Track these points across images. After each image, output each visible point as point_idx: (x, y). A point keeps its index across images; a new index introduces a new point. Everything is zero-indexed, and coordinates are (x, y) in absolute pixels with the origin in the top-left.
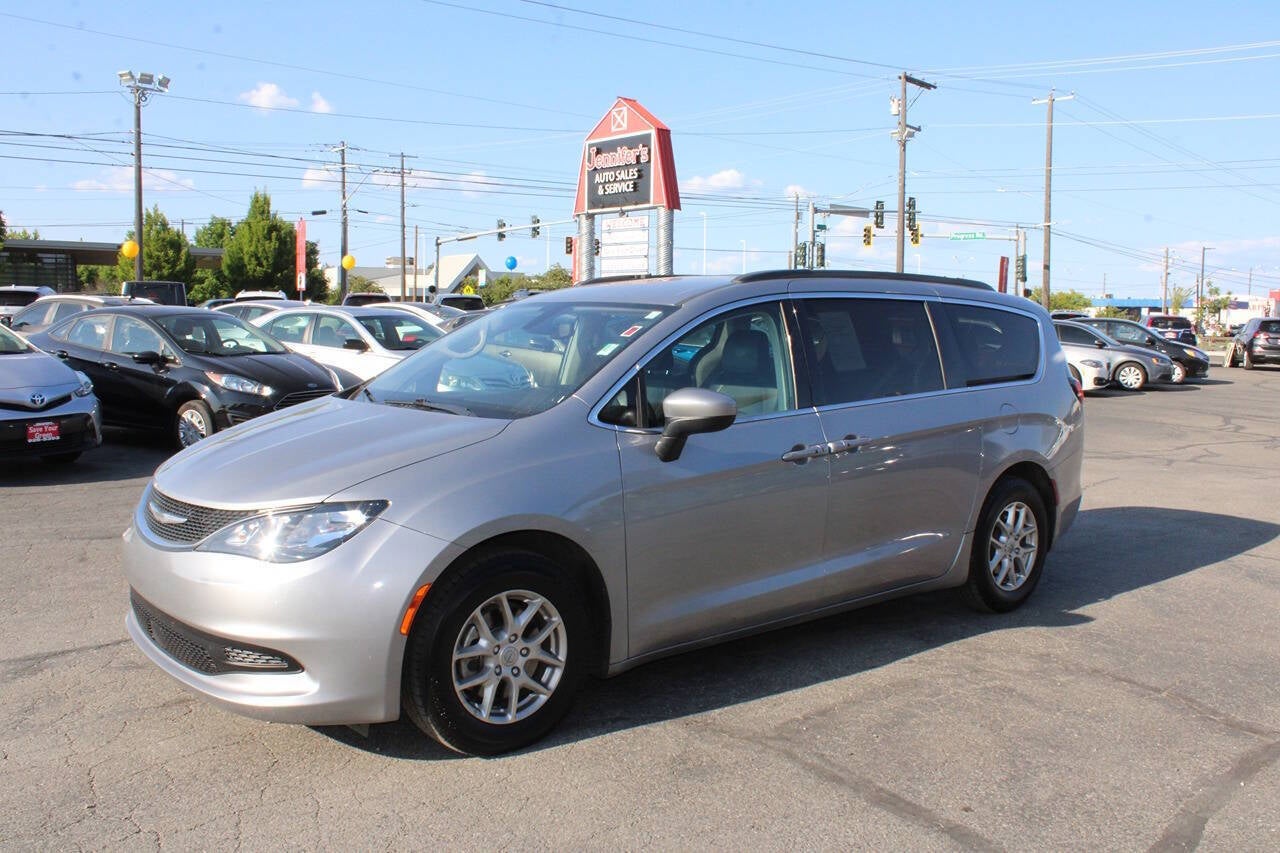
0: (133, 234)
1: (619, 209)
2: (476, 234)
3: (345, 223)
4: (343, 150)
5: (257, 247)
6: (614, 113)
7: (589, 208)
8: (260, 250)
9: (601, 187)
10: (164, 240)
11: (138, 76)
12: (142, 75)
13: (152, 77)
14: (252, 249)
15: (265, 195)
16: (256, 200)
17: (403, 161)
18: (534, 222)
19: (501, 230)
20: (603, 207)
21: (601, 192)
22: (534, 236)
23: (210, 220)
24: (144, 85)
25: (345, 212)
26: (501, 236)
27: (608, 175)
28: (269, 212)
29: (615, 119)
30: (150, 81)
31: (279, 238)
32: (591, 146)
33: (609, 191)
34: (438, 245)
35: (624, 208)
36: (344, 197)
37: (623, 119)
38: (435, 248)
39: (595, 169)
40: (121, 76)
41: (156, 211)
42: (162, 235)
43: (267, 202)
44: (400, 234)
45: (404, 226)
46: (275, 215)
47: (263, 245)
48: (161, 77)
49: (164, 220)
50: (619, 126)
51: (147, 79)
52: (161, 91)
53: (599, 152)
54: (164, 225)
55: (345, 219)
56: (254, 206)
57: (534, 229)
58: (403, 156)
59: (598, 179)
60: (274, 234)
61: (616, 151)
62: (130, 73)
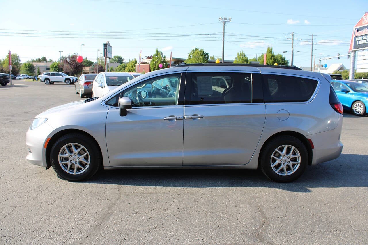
0: (237, 58)
1: (362, 49)
2: (331, 58)
3: (293, 55)
4: (293, 35)
5: (268, 61)
6: (364, 18)
7: (354, 49)
8: (269, 62)
9: (358, 42)
10: (244, 60)
11: (223, 18)
12: (225, 18)
13: (227, 18)
14: (267, 62)
15: (271, 48)
16: (268, 49)
17: (313, 37)
18: (349, 54)
19: (338, 56)
20: (358, 48)
21: (357, 43)
22: (348, 58)
23: (261, 54)
24: (225, 21)
25: (293, 52)
26: (339, 58)
27: (360, 38)
28: (272, 52)
29: (364, 20)
30: (227, 20)
31: (274, 59)
32: (356, 29)
33: (360, 43)
34: (320, 61)
35: (364, 48)
36: (293, 47)
37: (366, 19)
38: (319, 62)
39: (356, 36)
40: (220, 19)
41: (243, 52)
42: (243, 58)
43: (271, 49)
44: (311, 58)
45: (312, 56)
46: (273, 53)
47: (270, 61)
48: (229, 18)
49: (244, 54)
50: (365, 22)
51: (226, 19)
52: (229, 22)
53: (358, 31)
54: (245, 56)
55: (293, 54)
56: (268, 50)
57: (349, 56)
58: (313, 35)
59: (357, 39)
60: (272, 58)
61: (363, 30)
62: (222, 18)
